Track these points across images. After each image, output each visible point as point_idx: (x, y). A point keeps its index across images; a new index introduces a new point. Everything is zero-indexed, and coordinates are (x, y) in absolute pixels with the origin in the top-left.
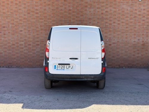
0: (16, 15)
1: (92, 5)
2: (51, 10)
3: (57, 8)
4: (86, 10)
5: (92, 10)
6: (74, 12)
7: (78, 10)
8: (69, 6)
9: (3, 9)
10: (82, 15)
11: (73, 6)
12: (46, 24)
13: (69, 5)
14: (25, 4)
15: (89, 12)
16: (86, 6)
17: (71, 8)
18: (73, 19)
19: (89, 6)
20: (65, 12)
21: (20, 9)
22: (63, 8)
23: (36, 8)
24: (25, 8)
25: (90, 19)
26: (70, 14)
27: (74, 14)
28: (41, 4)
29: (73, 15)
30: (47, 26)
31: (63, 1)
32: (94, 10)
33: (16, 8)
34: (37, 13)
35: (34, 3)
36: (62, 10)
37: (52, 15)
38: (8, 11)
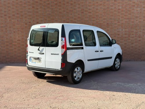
0: (71, 14)
1: (138, 5)
2: (103, 10)
3: (108, 8)
4: (133, 9)
5: (139, 9)
6: (122, 11)
7: (127, 9)
8: (119, 6)
9: (60, 9)
10: (130, 14)
11: (122, 6)
12: (98, 22)
13: (119, 4)
14: (79, 4)
15: (136, 11)
16: (134, 6)
17: (120, 8)
18: (122, 17)
19: (136, 6)
20: (115, 11)
21: (75, 9)
22: (113, 8)
23: (89, 8)
24: (79, 8)
25: (137, 17)
26: (119, 12)
27: (122, 12)
28: (94, 4)
29: (122, 14)
30: (98, 24)
31: (114, 1)
32: (141, 9)
33: (72, 8)
34: (90, 13)
35: (88, 3)
36: (112, 9)
37: (103, 14)
38: (64, 11)
